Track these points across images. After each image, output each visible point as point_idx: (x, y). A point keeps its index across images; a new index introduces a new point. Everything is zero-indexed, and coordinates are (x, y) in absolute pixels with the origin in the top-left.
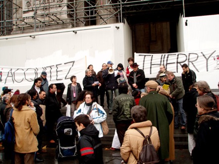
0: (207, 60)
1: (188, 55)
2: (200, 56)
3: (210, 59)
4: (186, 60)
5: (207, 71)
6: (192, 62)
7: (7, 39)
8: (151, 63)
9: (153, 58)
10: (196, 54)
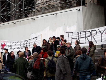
0: (102, 34)
1: (91, 32)
2: (98, 32)
3: (103, 34)
4: (90, 35)
5: (102, 42)
6: (93, 36)
7: (21, 21)
8: (72, 37)
9: (73, 34)
10: (96, 31)
